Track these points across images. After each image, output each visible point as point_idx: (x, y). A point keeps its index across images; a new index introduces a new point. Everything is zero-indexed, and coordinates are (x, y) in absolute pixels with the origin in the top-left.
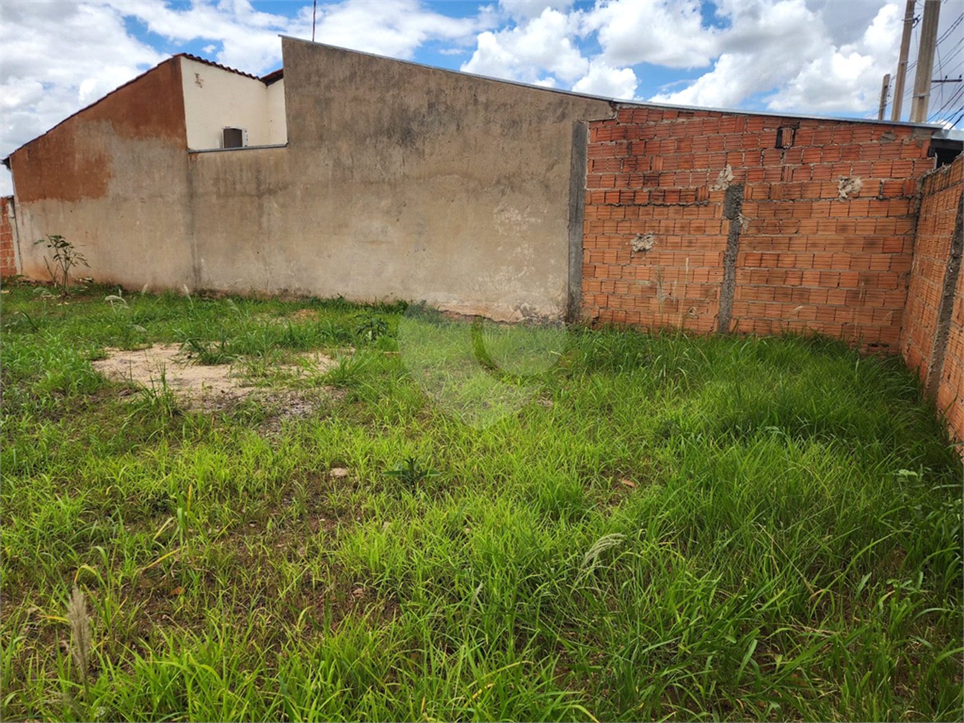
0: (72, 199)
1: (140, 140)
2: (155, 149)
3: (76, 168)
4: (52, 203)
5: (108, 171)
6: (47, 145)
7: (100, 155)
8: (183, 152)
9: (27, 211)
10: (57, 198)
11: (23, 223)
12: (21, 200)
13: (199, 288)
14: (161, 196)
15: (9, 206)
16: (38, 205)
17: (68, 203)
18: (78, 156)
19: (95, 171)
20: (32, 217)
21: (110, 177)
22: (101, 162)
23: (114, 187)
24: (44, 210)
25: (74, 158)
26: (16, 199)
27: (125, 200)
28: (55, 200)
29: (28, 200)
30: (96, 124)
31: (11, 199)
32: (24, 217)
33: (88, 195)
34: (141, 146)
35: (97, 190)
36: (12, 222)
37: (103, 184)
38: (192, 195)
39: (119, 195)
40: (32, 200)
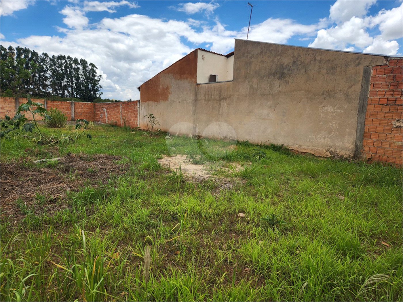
0: (157, 102)
1: (181, 80)
2: (186, 84)
3: (160, 90)
4: (151, 103)
5: (169, 91)
7: (167, 86)
8: (195, 84)
9: (143, 105)
10: (153, 101)
11: (142, 109)
12: (142, 102)
13: (195, 135)
14: (185, 100)
15: (138, 103)
16: (147, 103)
18: (161, 86)
19: (165, 91)
21: (170, 93)
22: (167, 88)
23: (171, 97)
24: (148, 105)
25: (159, 87)
26: (140, 101)
27: (174, 102)
28: (152, 102)
30: (167, 75)
31: (139, 101)
33: (162, 100)
34: (180, 83)
35: (165, 99)
36: (138, 109)
37: (167, 96)
38: (196, 100)
39: (172, 100)
40: (145, 102)
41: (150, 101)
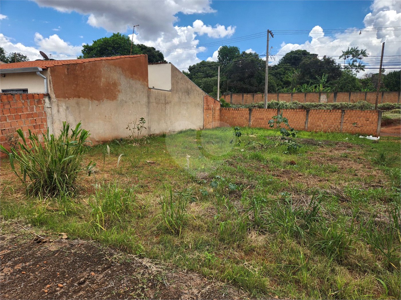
0: (98, 100)
1: (132, 80)
2: (138, 85)
3: (102, 85)
4: (84, 101)
5: (118, 89)
6: (83, 69)
7: (115, 82)
8: (147, 88)
9: (64, 104)
10: (88, 98)
11: (58, 111)
12: (57, 97)
13: (150, 134)
14: (139, 102)
15: (47, 100)
16: (73, 101)
17: (96, 102)
18: (103, 79)
19: (112, 88)
20: (67, 108)
21: (119, 92)
22: (115, 85)
23: (121, 97)
24: (78, 104)
25: (100, 80)
26: (53, 96)
27: (126, 102)
28: (86, 100)
29: (65, 97)
30: (114, 67)
31: (48, 95)
32: (60, 108)
33: (107, 98)
34: (132, 82)
35: (112, 97)
36: (48, 110)
37: (115, 94)
38: (149, 103)
39: (123, 100)
40: (69, 98)
41: (81, 98)
